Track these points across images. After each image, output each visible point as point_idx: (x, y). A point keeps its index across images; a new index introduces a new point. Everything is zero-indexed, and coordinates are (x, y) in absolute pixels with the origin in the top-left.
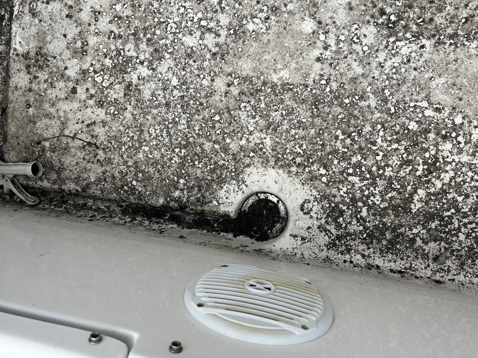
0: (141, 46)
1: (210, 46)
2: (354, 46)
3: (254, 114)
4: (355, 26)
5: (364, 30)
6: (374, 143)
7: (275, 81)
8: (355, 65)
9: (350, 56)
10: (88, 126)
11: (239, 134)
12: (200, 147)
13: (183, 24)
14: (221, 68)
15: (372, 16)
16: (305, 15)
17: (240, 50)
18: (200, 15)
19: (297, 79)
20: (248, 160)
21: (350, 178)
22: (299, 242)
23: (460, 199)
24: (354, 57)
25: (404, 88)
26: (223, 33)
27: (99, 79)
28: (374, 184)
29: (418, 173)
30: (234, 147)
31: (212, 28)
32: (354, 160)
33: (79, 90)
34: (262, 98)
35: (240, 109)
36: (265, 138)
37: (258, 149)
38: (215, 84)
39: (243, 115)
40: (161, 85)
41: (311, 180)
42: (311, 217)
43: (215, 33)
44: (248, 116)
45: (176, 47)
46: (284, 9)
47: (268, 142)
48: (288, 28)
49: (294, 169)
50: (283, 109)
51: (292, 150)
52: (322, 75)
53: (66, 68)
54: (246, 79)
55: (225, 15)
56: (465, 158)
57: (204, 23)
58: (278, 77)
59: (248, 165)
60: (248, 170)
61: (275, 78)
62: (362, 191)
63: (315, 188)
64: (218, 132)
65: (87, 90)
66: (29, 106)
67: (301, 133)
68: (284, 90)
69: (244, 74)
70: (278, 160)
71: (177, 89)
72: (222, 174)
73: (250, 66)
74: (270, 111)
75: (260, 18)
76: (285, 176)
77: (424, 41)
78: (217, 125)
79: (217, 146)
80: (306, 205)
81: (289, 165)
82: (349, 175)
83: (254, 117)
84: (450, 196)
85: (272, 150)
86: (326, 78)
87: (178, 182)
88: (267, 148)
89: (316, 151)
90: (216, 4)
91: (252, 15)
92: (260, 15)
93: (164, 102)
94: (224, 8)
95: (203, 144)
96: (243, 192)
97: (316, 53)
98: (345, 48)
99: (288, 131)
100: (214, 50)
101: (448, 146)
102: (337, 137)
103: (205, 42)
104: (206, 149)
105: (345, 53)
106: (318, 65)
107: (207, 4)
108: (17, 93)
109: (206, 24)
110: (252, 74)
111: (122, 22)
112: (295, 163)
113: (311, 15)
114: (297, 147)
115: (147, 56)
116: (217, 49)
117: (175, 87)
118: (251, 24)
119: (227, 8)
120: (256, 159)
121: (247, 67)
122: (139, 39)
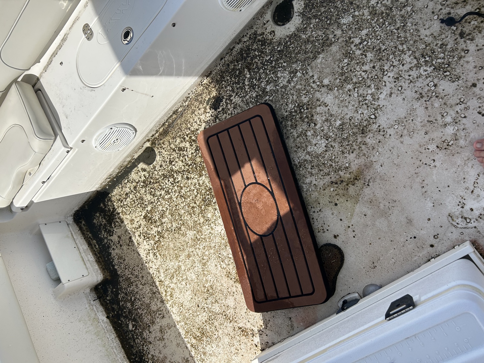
0: (384, 8)
1: (355, 39)
2: (305, 91)
3: (317, 38)
4: (311, 97)
5: (307, 98)
6: (273, 73)
7: (320, 55)
8: (300, 87)
9: (304, 88)
11: (315, 26)
12: (325, 6)
13: (373, 34)
14: (343, 37)
15: (309, 105)
16: (330, 83)
17: (342, 50)
18: (369, 44)
19: (313, 64)
20: (304, 23)
21: (269, 57)
22: (265, 22)
23: (238, 86)
24: (302, 89)
25: (280, 96)
26: (354, 48)
28: (261, 63)
29: (254, 80)
30: (313, 21)
31: (360, 45)
32: (274, 63)
34: (319, 46)
35: (323, 34)
36: (306, 36)
37: (304, 30)
38: (340, 30)
39: (320, 33)
40: (361, 6)
41: (279, 42)
42: (269, 33)
43: (357, 45)
44: (318, 35)
45: (368, 24)
46: (339, 78)
47: (304, 36)
48: (333, 74)
49: (287, 39)
50: (309, 50)
51: (294, 43)
52: (307, 73)
54: (331, 44)
55: (359, 54)
56: (247, 97)
57: (366, 43)
58: (321, 57)
59: (302, 22)
60: (301, 20)
61: (321, 56)
62: (262, 57)
63: (276, 42)
64: (323, 18)
67: (296, 51)
68: (315, 56)
69: (333, 45)
70: (295, 35)
71: (353, 12)
72: (309, 8)
73: (334, 50)
74: (313, 45)
75: (345, 67)
76: (288, 34)
77: (287, 113)
78: (326, 20)
79: (320, 13)
80: (273, 34)
81: (290, 38)
82: (271, 57)
83: (316, 38)
84: (241, 84)
85: (300, 36)
86: (305, 74)
88: (302, 35)
89: (286, 52)
90: (367, 53)
91: (349, 64)
92: (346, 68)
93: (354, 2)
94: (362, 56)
95: (325, 8)
96: (296, 12)
97: (315, 77)
98: (308, 88)
99: (301, 47)
100: (352, 39)
101: (254, 95)
102: (285, 62)
103: (358, 38)
104: (322, 8)
105: (306, 87)
106: (311, 74)
107: (370, 50)
109: (364, 44)
110: (330, 48)
111: (402, 6)
112: (289, 41)
113: (328, 85)
114: (293, 46)
115: (377, 8)
116: (351, 41)
117: (355, 12)
118: (347, 62)
119: (361, 57)
120: (302, 26)
121: (334, 48)
122: (387, 9)
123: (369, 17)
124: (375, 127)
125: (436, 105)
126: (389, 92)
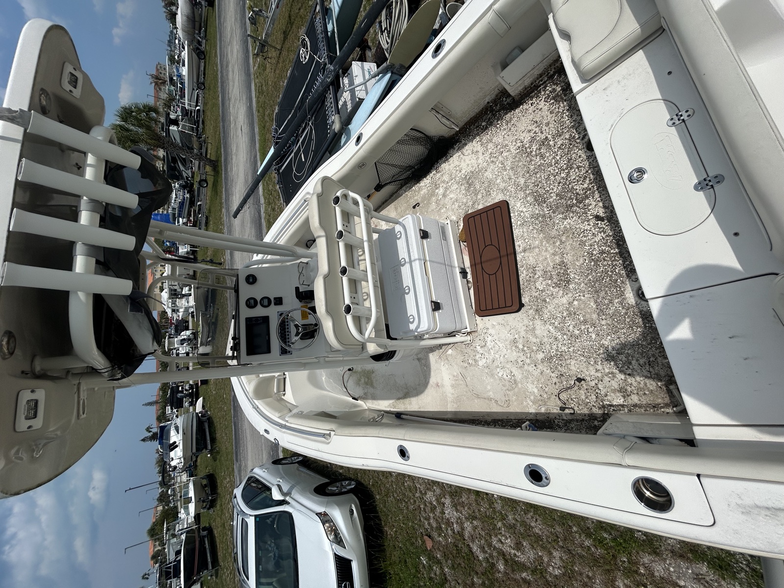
2: (576, 288)
4: (571, 290)
10: (642, 367)
11: (618, 311)
12: (630, 322)
13: (589, 340)
14: (598, 324)
15: (567, 287)
16: (573, 305)
17: (590, 320)
19: (592, 300)
20: (627, 305)
21: (617, 272)
24: (579, 287)
27: (620, 366)
30: (624, 311)
32: (610, 274)
33: (628, 373)
34: (602, 308)
35: (609, 313)
37: (621, 303)
38: (604, 324)
39: (611, 312)
43: (588, 329)
44: (610, 310)
45: (598, 340)
46: (574, 311)
47: (616, 301)
48: (578, 308)
49: (622, 289)
50: (603, 300)
51: (616, 292)
52: (588, 293)
53: (622, 379)
54: (599, 315)
55: (582, 327)
57: (586, 333)
60: (630, 304)
61: (594, 306)
64: (621, 318)
65: (626, 369)
66: (645, 394)
67: (608, 292)
68: (597, 302)
70: (621, 295)
74: (606, 304)
76: (626, 291)
78: (618, 319)
79: (626, 317)
80: (634, 281)
81: (622, 291)
83: (610, 308)
85: (619, 298)
87: (648, 326)
88: (619, 300)
89: (613, 285)
90: (579, 331)
92: (578, 317)
95: (628, 322)
96: (640, 302)
98: (578, 291)
99: (610, 296)
100: (593, 328)
102: (605, 281)
103: (592, 331)
104: (629, 320)
107: (581, 334)
108: (642, 400)
110: (596, 314)
111: (596, 361)
112: (620, 290)
113: (573, 303)
114: (614, 291)
118: (581, 319)
119: (579, 327)
120: (625, 302)
121: (595, 316)
122: (600, 353)
123: (601, 342)
124: (537, 317)
125: (534, 348)
126: (551, 331)
